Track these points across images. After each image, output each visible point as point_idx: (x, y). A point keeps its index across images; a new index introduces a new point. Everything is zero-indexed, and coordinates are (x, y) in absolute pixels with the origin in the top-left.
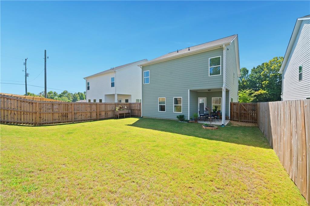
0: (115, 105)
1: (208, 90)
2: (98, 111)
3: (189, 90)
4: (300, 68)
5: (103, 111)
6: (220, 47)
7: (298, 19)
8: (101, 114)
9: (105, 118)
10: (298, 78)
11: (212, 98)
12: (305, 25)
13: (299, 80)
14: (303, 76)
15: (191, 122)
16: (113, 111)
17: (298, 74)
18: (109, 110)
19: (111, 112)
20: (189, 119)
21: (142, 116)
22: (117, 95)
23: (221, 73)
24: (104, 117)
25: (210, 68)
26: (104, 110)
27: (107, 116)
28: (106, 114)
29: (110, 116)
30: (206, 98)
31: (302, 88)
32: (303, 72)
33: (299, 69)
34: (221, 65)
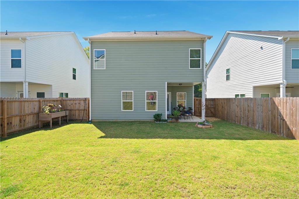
0: (38, 102)
1: (180, 84)
2: (6, 116)
3: (166, 83)
4: (228, 70)
5: (17, 116)
6: (202, 39)
7: (227, 32)
8: (11, 123)
9: (21, 129)
10: (226, 78)
11: (177, 93)
12: (232, 38)
13: (227, 80)
14: (231, 77)
15: (172, 122)
16: (35, 114)
17: (226, 75)
18: (27, 112)
19: (32, 116)
20: (166, 119)
21: (91, 120)
22: (27, 84)
23: (202, 67)
24: (17, 128)
25: (190, 60)
26: (17, 113)
27: (24, 125)
28: (23, 121)
29: (30, 125)
30: (171, 93)
31: (229, 86)
32: (231, 74)
33: (226, 71)
34: (201, 59)
